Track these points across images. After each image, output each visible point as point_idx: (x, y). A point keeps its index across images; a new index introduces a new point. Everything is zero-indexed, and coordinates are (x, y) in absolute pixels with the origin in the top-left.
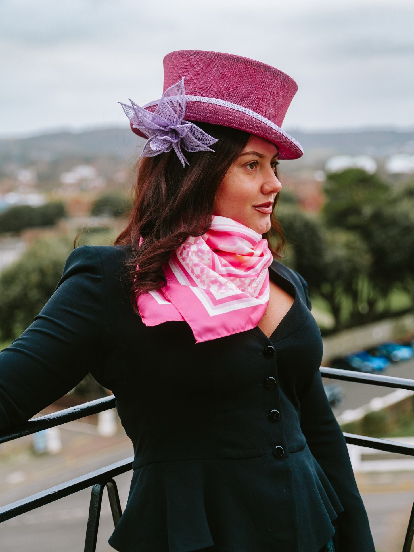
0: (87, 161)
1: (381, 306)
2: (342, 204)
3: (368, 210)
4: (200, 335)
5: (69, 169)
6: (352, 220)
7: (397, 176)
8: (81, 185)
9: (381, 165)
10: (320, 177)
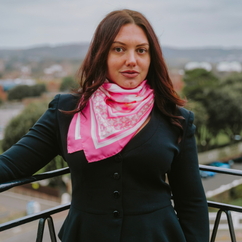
0: (59, 62)
1: (212, 142)
2: (193, 87)
3: (206, 91)
4: (90, 159)
5: (48, 67)
6: (198, 96)
7: (222, 73)
8: (55, 75)
9: (214, 67)
10: (181, 73)
